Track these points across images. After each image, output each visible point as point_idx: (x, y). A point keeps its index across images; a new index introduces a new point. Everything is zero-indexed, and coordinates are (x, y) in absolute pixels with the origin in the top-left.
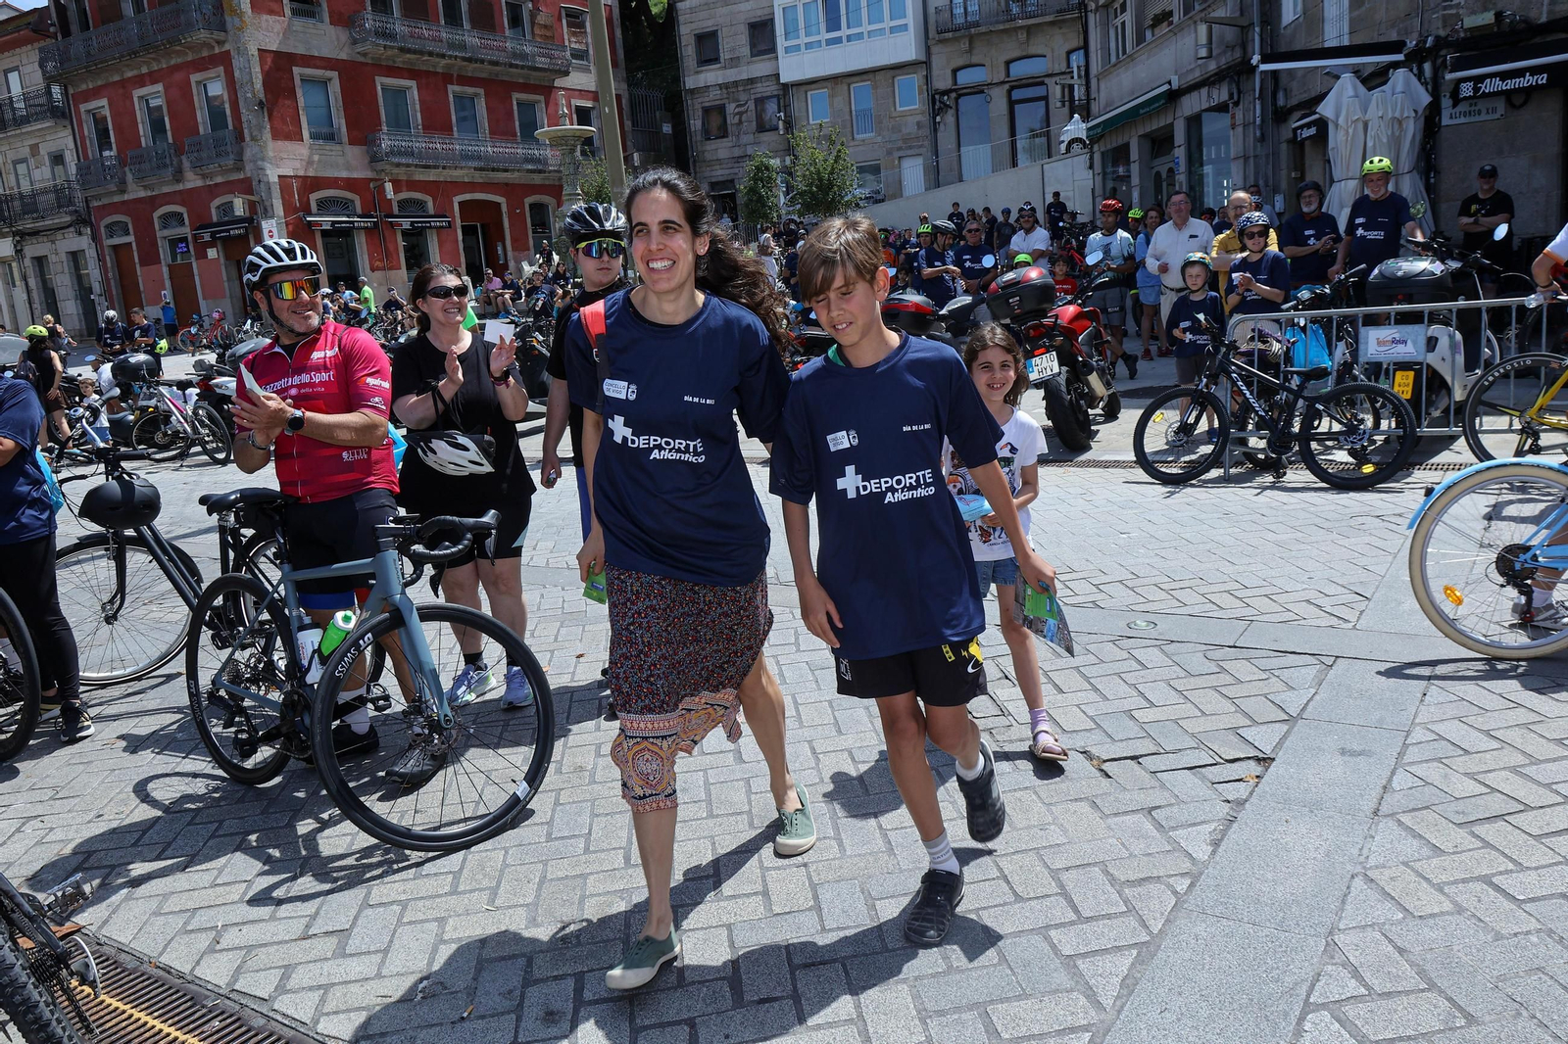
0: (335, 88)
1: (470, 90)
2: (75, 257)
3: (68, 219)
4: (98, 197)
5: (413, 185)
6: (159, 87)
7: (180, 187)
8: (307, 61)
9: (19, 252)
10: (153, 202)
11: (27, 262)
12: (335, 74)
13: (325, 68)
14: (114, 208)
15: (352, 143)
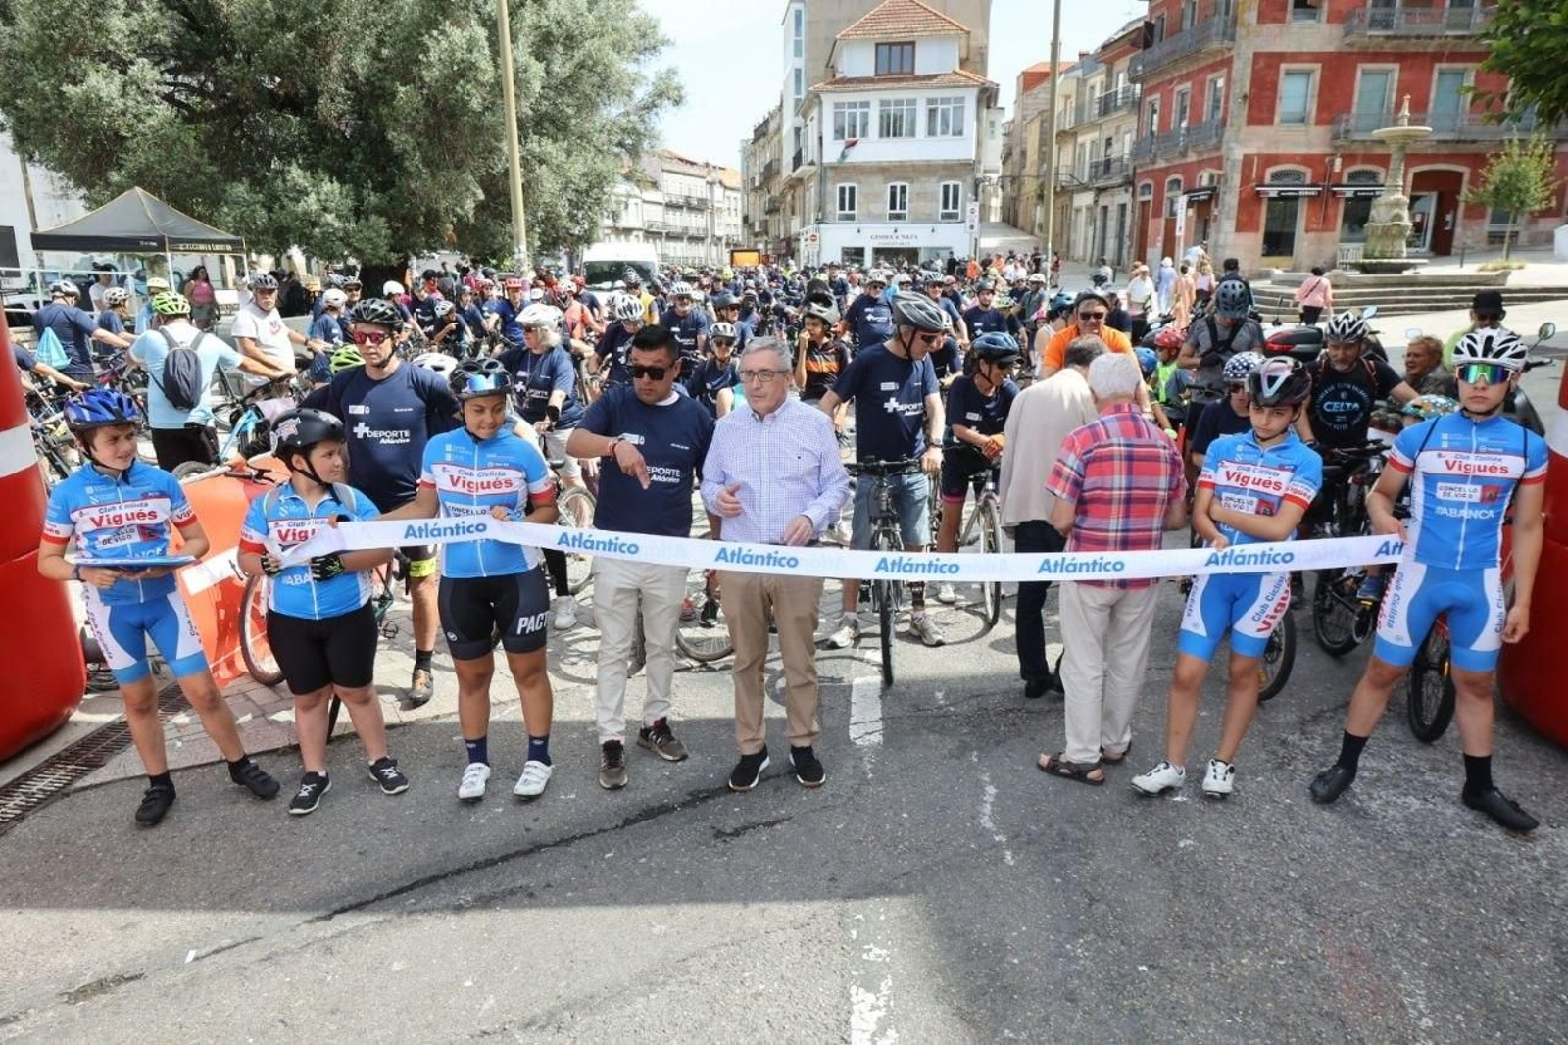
0: (1317, 77)
1: (1459, 65)
2: (1123, 207)
3: (1119, 181)
4: (1141, 166)
5: (1369, 158)
6: (1188, 85)
7: (1183, 161)
8: (1294, 57)
9: (1096, 202)
10: (1167, 171)
11: (1098, 209)
12: (1318, 66)
13: (1311, 61)
14: (1148, 174)
15: (1319, 123)
